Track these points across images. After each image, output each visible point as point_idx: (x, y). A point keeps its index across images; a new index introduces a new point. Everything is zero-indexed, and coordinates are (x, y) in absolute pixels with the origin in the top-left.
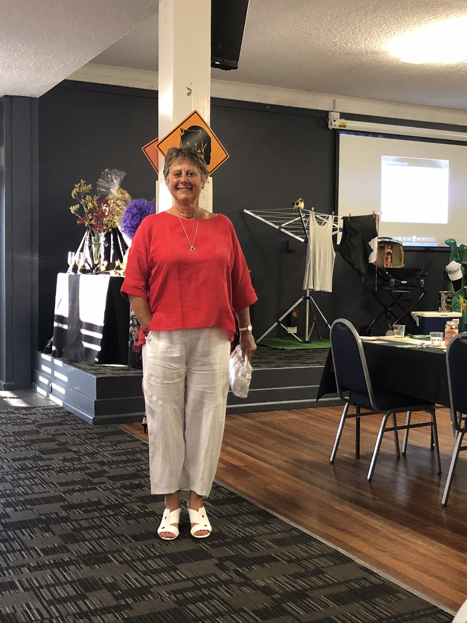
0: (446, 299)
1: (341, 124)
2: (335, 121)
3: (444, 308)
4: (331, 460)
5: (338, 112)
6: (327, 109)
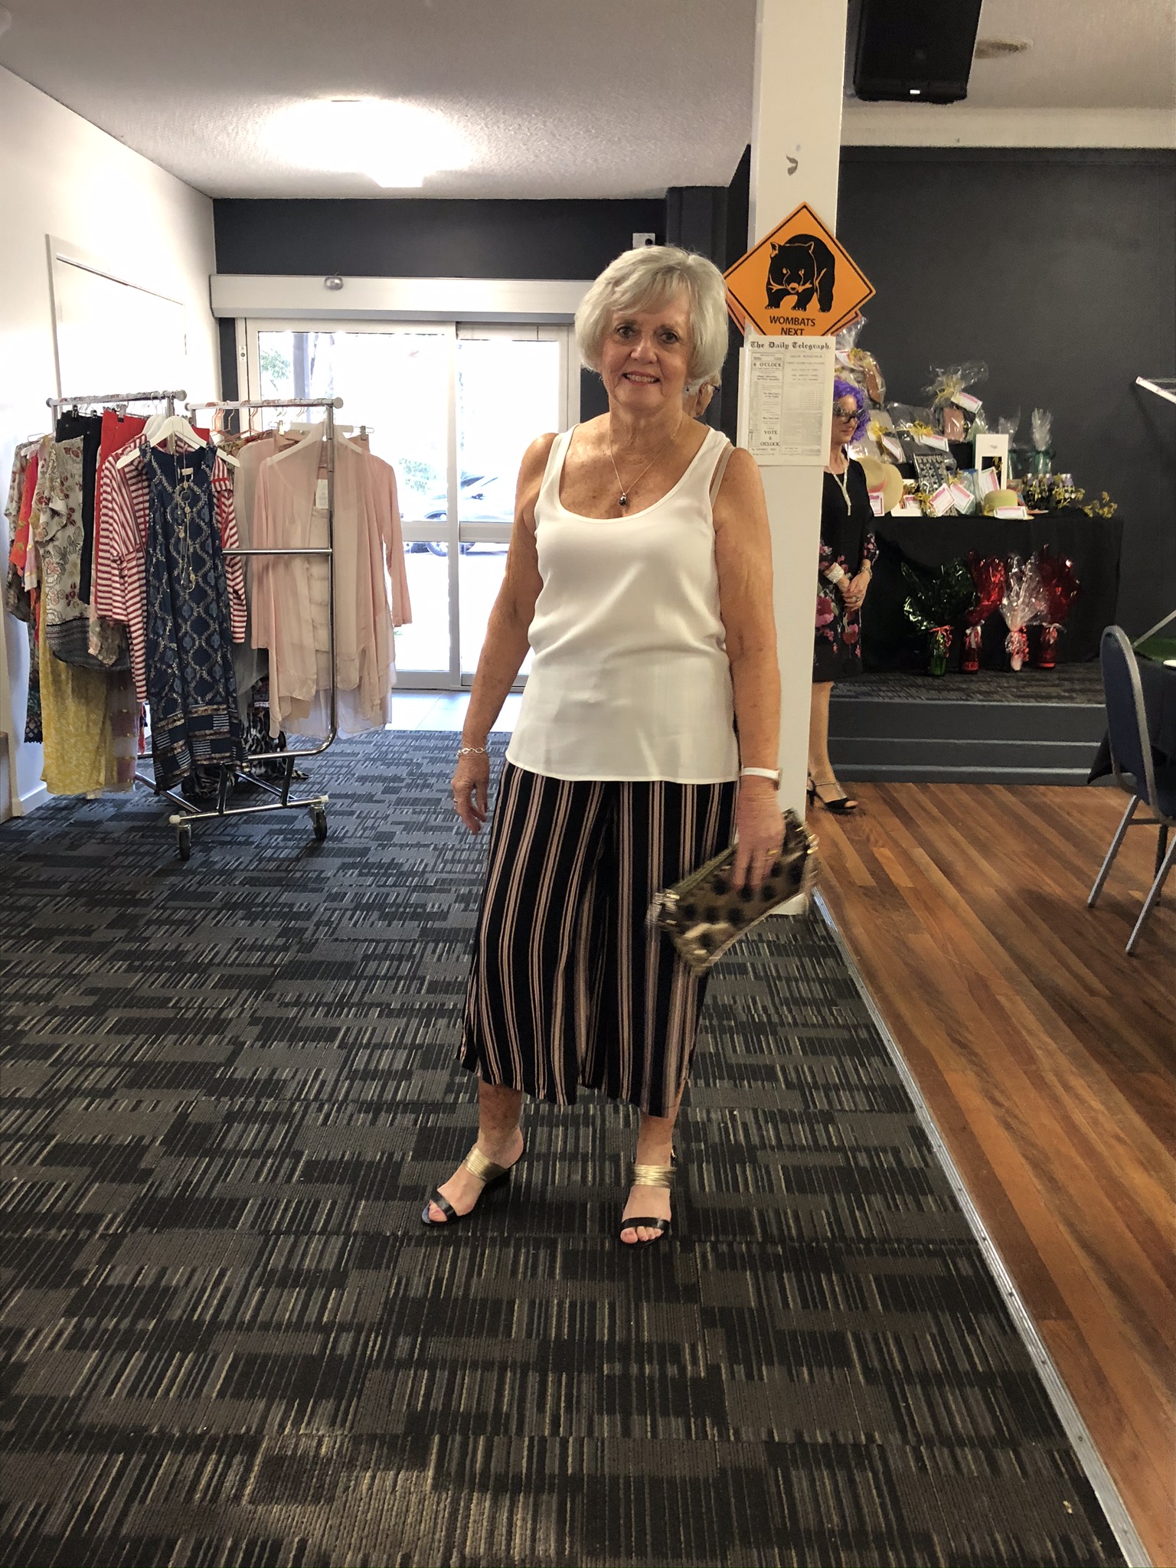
4: (1089, 901)
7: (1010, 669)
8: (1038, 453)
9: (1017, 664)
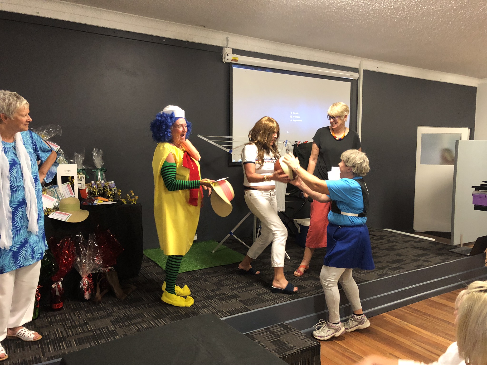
1: (233, 58)
2: (227, 55)
5: (231, 48)
6: (221, 45)
7: (84, 300)
8: (97, 169)
9: (87, 296)
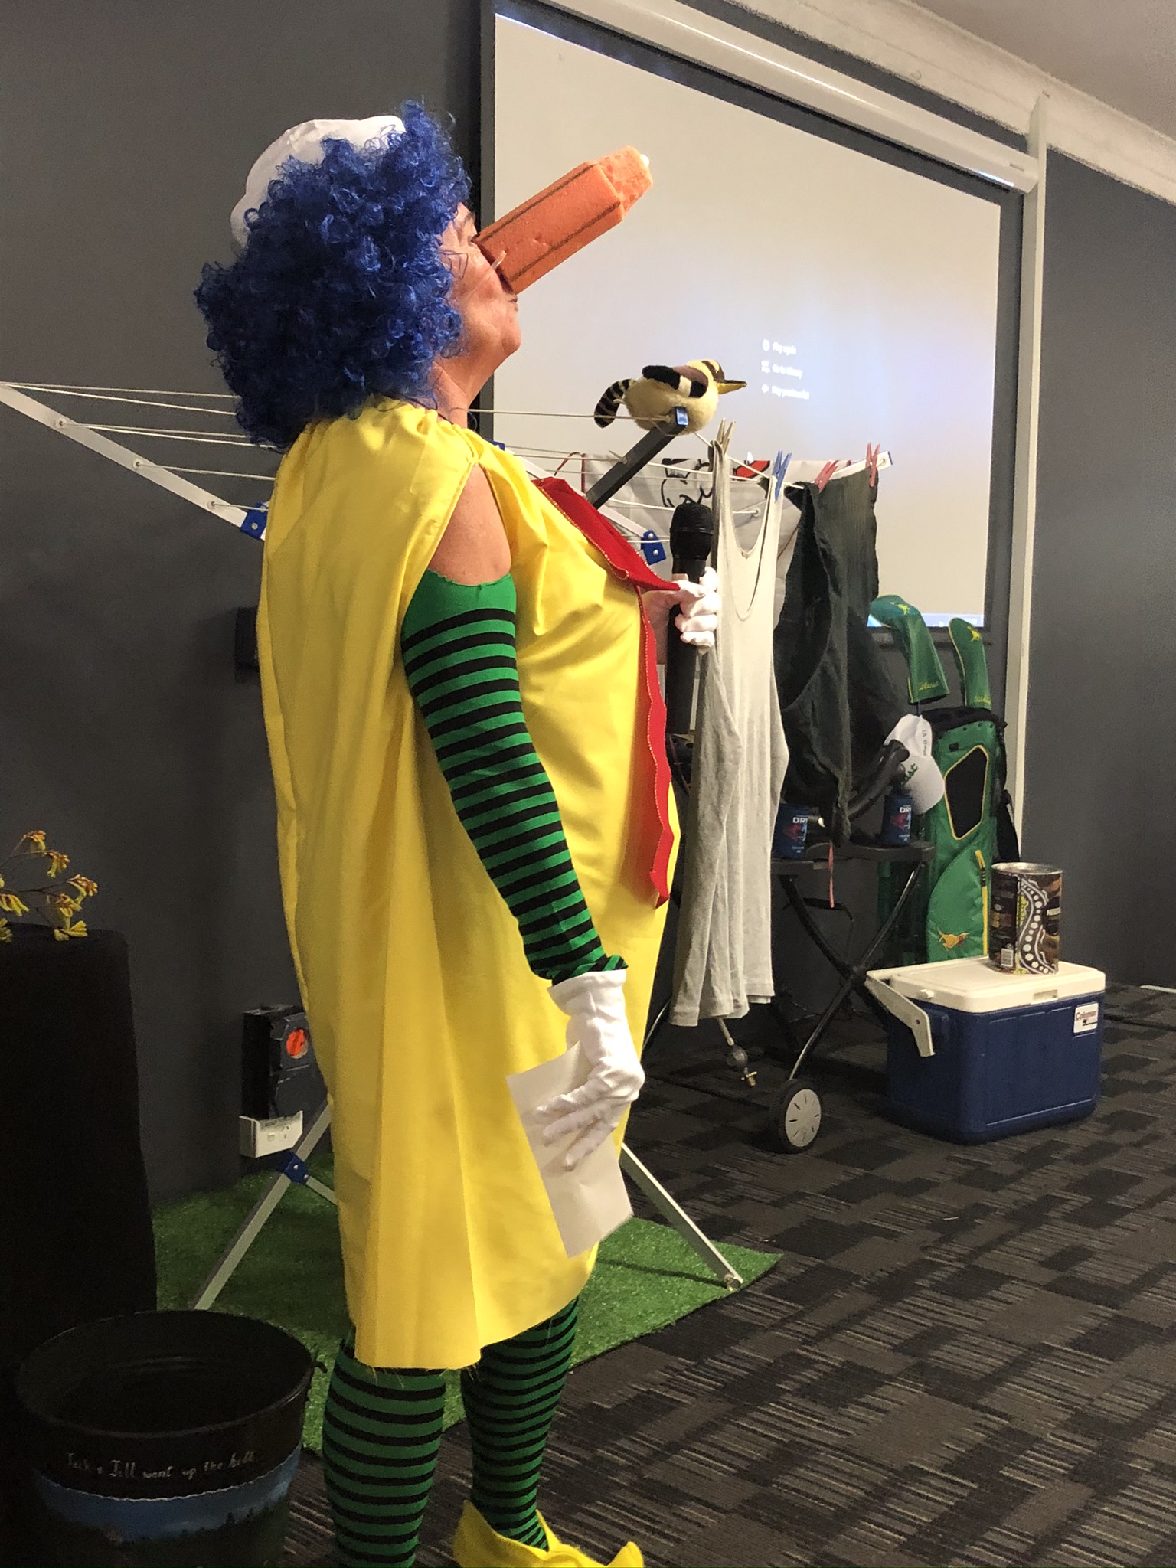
0: (1044, 910)
3: (1032, 952)
